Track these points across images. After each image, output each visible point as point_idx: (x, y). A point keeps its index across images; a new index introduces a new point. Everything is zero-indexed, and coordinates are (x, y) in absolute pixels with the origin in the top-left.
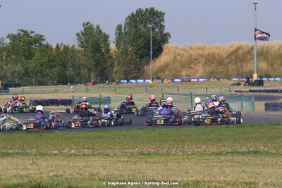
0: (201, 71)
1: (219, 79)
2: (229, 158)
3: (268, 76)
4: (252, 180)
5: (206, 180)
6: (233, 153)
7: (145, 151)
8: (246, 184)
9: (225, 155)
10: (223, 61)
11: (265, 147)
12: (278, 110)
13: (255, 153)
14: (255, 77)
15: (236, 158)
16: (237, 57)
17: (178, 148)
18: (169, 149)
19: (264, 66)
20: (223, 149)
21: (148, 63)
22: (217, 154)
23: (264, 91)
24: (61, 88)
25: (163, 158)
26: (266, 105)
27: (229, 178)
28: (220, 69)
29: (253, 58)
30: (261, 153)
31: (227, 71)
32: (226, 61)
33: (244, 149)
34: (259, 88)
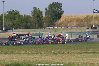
0: (75, 24)
3: (98, 26)
5: (77, 62)
6: (86, 53)
7: (55, 52)
8: (91, 63)
9: (83, 53)
11: (97, 51)
13: (94, 53)
14: (94, 26)
15: (87, 54)
16: (87, 19)
17: (67, 51)
18: (64, 51)
19: (97, 22)
20: (82, 51)
21: (56, 21)
22: (80, 53)
23: (97, 31)
24: (26, 30)
25: (61, 55)
26: (97, 36)
27: (85, 62)
28: (82, 23)
29: (93, 20)
30: (96, 53)
31: (84, 24)
32: (83, 21)
33: (90, 52)
34: (95, 30)
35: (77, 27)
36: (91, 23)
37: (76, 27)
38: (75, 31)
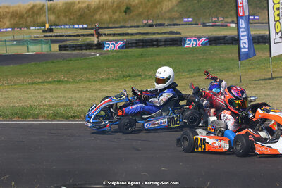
0: (8, 23)
1: (21, 29)
3: (56, 25)
4: (69, 103)
6: (43, 83)
10: (23, 15)
11: (65, 77)
12: (68, 50)
13: (59, 82)
14: (47, 26)
15: (47, 86)
16: (33, 13)
17: (3, 81)
19: (52, 18)
20: (35, 80)
22: (32, 84)
23: (54, 36)
26: (60, 47)
28: (22, 21)
29: (45, 12)
30: (63, 82)
31: (27, 22)
32: (26, 16)
33: (50, 80)
34: (51, 34)
35: (13, 28)
36: (41, 19)
37: (10, 30)
38: (10, 38)
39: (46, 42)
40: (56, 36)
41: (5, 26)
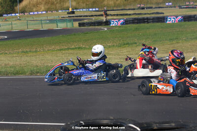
0: (43, 8)
1: (52, 12)
2: (66, 52)
3: (76, 9)
6: (68, 49)
7: (25, 50)
11: (83, 45)
12: (85, 26)
13: (79, 48)
14: (70, 10)
15: (70, 51)
17: (40, 48)
18: (36, 49)
19: (74, 4)
20: (62, 47)
21: (16, 6)
22: (60, 50)
25: (34, 54)
26: (79, 24)
28: (53, 7)
30: (82, 48)
31: (56, 7)
32: (55, 3)
33: (73, 47)
34: (73, 15)
35: (47, 11)
36: (66, 5)
37: (45, 12)
38: (45, 18)
39: (70, 21)
40: (77, 16)
41: (41, 10)
